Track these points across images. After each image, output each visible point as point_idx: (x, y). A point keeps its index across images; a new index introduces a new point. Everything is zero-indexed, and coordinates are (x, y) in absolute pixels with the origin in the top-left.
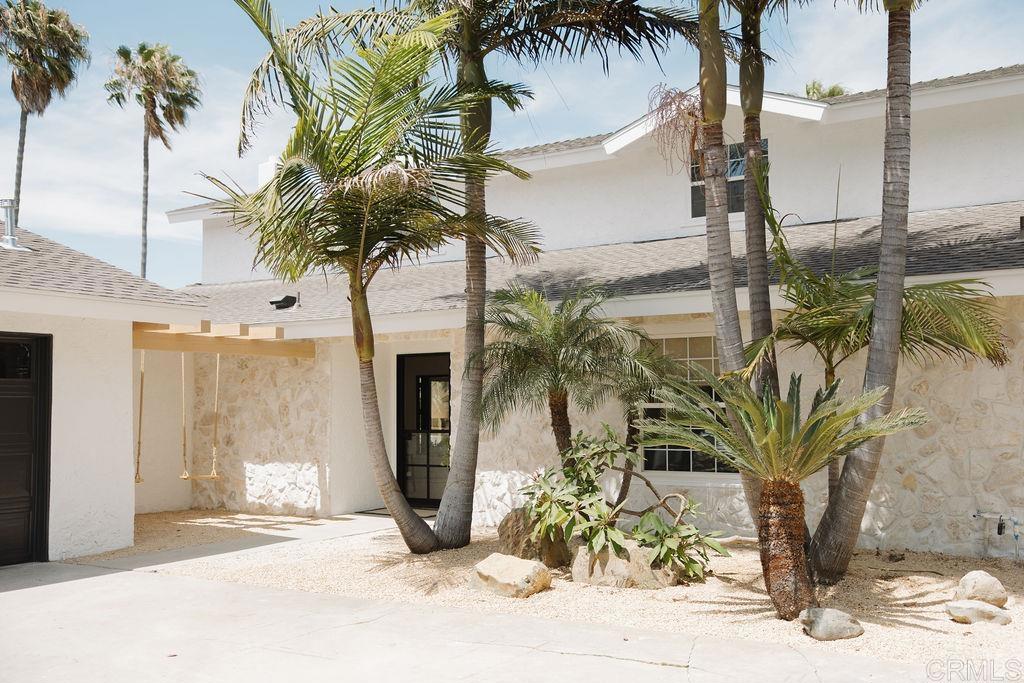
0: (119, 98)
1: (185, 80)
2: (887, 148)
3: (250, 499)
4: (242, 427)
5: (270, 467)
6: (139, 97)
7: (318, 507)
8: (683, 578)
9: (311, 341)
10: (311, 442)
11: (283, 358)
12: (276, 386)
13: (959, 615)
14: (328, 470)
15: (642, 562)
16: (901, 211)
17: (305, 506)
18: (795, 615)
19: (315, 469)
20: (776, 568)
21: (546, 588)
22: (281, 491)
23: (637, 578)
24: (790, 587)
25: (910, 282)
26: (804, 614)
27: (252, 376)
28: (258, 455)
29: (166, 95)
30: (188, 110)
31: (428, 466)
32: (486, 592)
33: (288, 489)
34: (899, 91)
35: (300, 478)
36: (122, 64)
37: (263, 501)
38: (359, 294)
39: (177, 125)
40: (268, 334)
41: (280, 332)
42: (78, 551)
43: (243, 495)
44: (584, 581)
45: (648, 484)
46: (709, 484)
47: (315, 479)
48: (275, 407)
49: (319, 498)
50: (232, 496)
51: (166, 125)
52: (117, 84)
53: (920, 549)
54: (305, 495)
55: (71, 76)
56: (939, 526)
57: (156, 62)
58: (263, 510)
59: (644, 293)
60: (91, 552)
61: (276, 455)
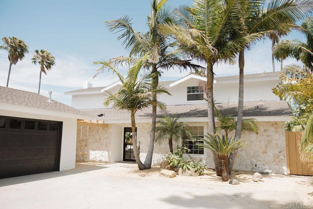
0: (35, 62)
1: (52, 58)
2: (239, 93)
3: (90, 159)
4: (89, 142)
5: (96, 152)
6: (40, 62)
7: (108, 161)
8: (200, 175)
9: (107, 124)
10: (106, 146)
11: (100, 127)
12: (98, 133)
13: (255, 180)
14: (110, 152)
15: (193, 171)
16: (242, 105)
17: (104, 161)
18: (227, 180)
19: (107, 152)
20: (223, 172)
21: (175, 176)
22: (99, 157)
23: (192, 174)
24: (226, 175)
25: (244, 118)
26: (230, 180)
27: (92, 131)
28: (93, 149)
29: (46, 62)
30: (52, 66)
31: (131, 152)
32: (163, 177)
33: (100, 157)
34: (242, 83)
35: (103, 154)
36: (36, 54)
37: (94, 159)
38: (133, 115)
39: (49, 69)
40: (94, 121)
41: (104, 122)
42: (65, 169)
43: (89, 158)
44: (182, 175)
45: (190, 156)
46: (197, 157)
47: (107, 155)
48: (98, 138)
49: (108, 159)
50: (86, 158)
51: (46, 69)
52: (34, 59)
53: (241, 170)
54: (104, 158)
55: (23, 56)
56: (244, 165)
57: (45, 54)
58: (94, 161)
59: (187, 117)
60: (68, 169)
61: (98, 149)
